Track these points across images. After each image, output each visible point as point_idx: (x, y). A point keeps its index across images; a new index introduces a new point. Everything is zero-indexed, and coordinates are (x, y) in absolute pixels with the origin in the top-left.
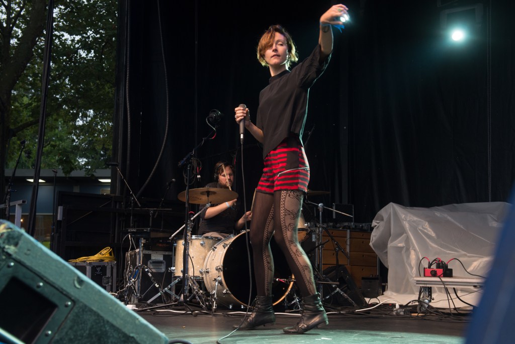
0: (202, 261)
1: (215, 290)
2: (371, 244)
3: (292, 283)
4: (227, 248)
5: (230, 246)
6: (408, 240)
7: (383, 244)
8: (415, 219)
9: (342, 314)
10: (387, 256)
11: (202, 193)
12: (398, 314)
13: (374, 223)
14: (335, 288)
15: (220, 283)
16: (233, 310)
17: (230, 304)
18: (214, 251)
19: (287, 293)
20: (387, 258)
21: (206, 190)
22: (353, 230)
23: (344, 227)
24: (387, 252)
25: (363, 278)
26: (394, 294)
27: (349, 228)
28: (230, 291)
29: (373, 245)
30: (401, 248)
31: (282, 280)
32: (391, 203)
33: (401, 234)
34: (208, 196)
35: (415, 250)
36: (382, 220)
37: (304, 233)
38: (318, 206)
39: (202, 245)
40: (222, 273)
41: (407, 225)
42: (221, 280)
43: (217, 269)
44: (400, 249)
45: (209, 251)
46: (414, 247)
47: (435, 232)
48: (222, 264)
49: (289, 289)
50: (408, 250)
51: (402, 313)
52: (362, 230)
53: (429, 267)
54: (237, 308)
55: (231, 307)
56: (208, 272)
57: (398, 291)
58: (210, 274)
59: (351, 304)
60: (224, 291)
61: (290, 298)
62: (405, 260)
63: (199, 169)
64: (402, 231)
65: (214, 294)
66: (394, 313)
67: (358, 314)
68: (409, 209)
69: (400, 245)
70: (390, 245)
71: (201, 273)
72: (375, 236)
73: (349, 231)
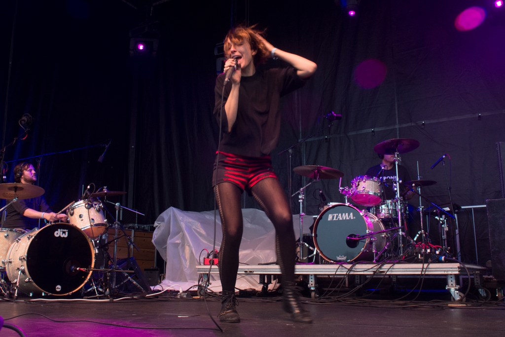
0: (5, 252)
1: (17, 278)
2: (153, 241)
3: (91, 272)
4: (31, 239)
5: (36, 237)
6: (183, 238)
7: (163, 241)
8: (191, 220)
9: (135, 299)
10: (166, 251)
11: (10, 189)
12: (181, 297)
13: (156, 224)
14: (127, 277)
15: (23, 272)
16: (34, 297)
17: (31, 292)
18: (18, 242)
19: (86, 281)
20: (166, 253)
21: (14, 186)
22: (136, 230)
23: (129, 228)
24: (166, 248)
25: (145, 270)
26: (171, 282)
27: (133, 228)
28: (32, 279)
29: (154, 241)
30: (179, 244)
31: (82, 269)
32: (171, 208)
33: (178, 233)
34: (15, 192)
35: (189, 246)
36: (163, 220)
37: (104, 227)
38: (115, 205)
39: (6, 237)
40: (25, 263)
41: (183, 225)
42: (24, 269)
43: (20, 259)
44: (177, 245)
45: (12, 242)
46: (188, 243)
47: (205, 231)
48: (26, 255)
49: (88, 278)
50: (183, 246)
51: (185, 296)
52: (144, 230)
53: (208, 257)
54: (37, 295)
55: (31, 295)
56: (10, 262)
57: (174, 280)
58: (13, 264)
59: (140, 290)
60: (27, 280)
61: (88, 286)
62: (181, 254)
63: (5, 170)
64: (180, 230)
65: (16, 283)
66: (179, 297)
67: (149, 298)
68: (185, 212)
69: (178, 242)
70: (169, 241)
71: (3, 263)
72: (156, 234)
73: (133, 231)
